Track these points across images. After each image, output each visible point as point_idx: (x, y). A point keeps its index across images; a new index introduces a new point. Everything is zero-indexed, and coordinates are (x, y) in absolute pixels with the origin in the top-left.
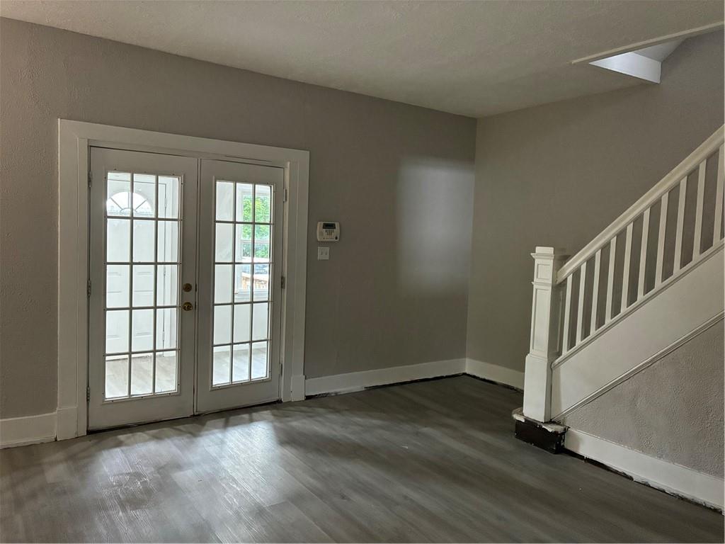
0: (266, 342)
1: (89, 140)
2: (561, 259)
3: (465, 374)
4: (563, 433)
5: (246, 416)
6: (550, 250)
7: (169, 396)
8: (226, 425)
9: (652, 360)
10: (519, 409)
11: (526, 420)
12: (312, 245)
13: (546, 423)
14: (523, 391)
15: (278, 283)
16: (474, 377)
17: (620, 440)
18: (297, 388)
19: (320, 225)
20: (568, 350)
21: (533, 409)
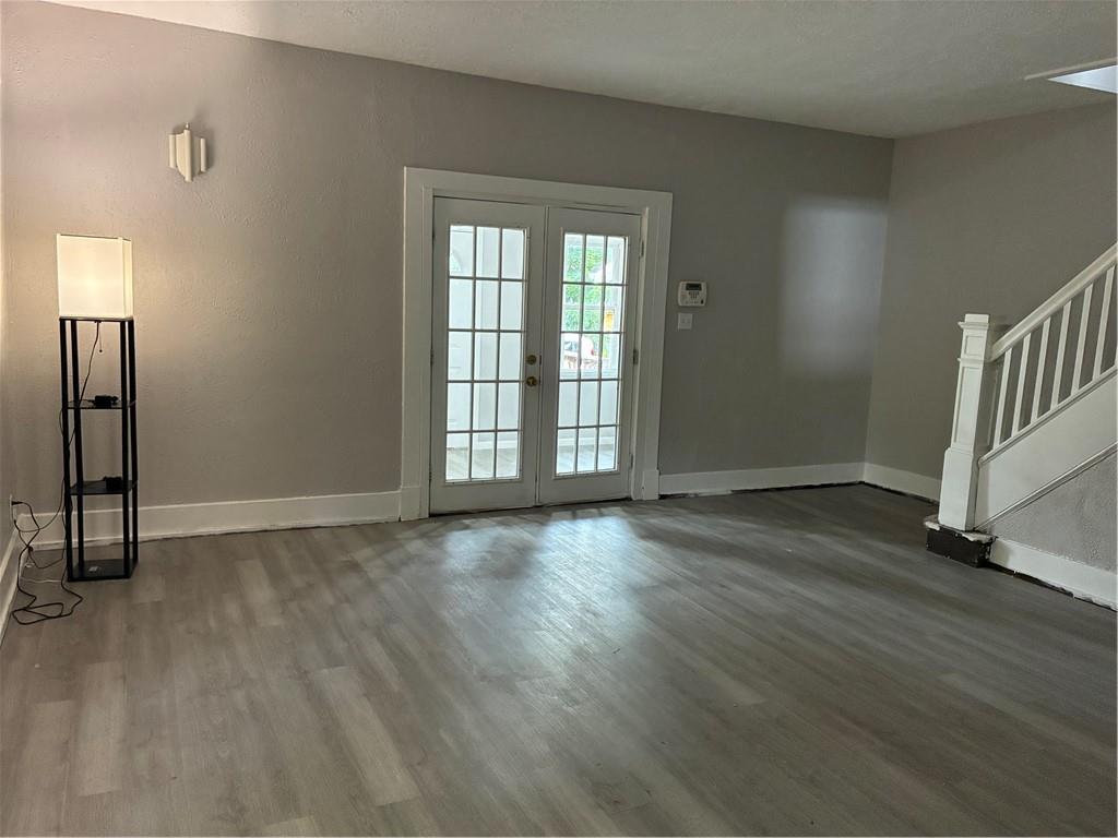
0: (614, 428)
1: (434, 189)
2: (998, 330)
3: (862, 483)
4: (989, 544)
5: (594, 510)
6: (984, 318)
7: (510, 481)
8: (575, 517)
9: (1107, 452)
10: (933, 516)
11: (941, 528)
12: (672, 309)
13: (966, 531)
14: (939, 503)
15: (630, 357)
16: (875, 487)
17: (1061, 550)
18: (650, 484)
19: (682, 285)
20: (1001, 442)
21: (952, 514)
